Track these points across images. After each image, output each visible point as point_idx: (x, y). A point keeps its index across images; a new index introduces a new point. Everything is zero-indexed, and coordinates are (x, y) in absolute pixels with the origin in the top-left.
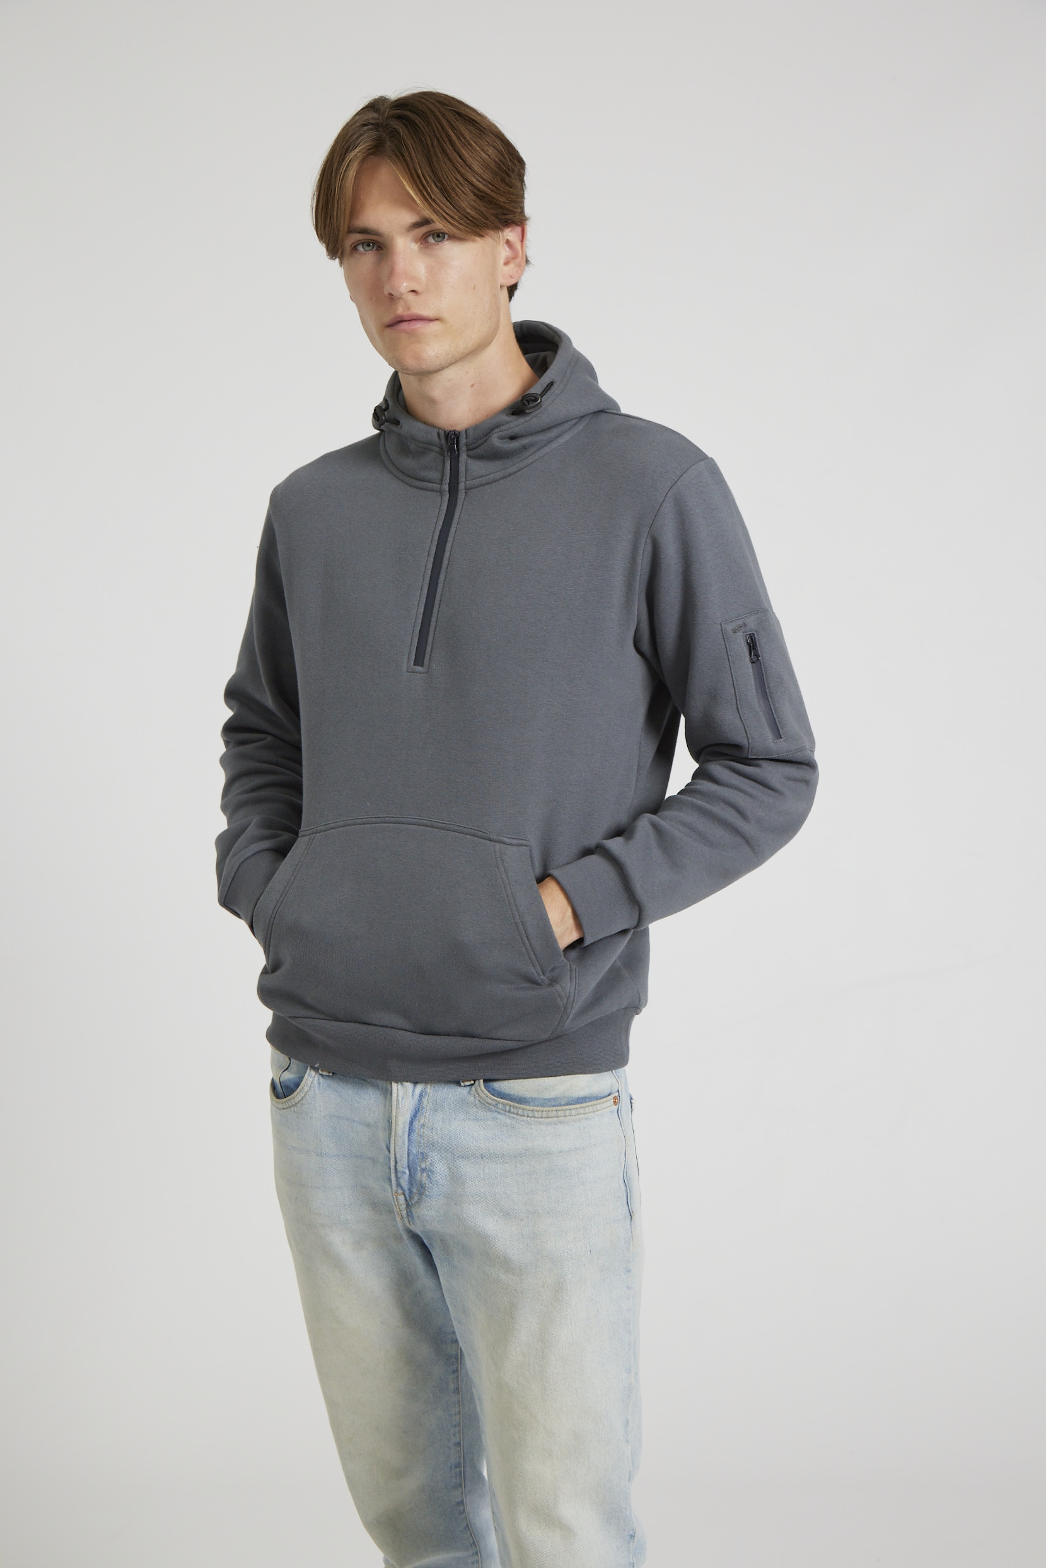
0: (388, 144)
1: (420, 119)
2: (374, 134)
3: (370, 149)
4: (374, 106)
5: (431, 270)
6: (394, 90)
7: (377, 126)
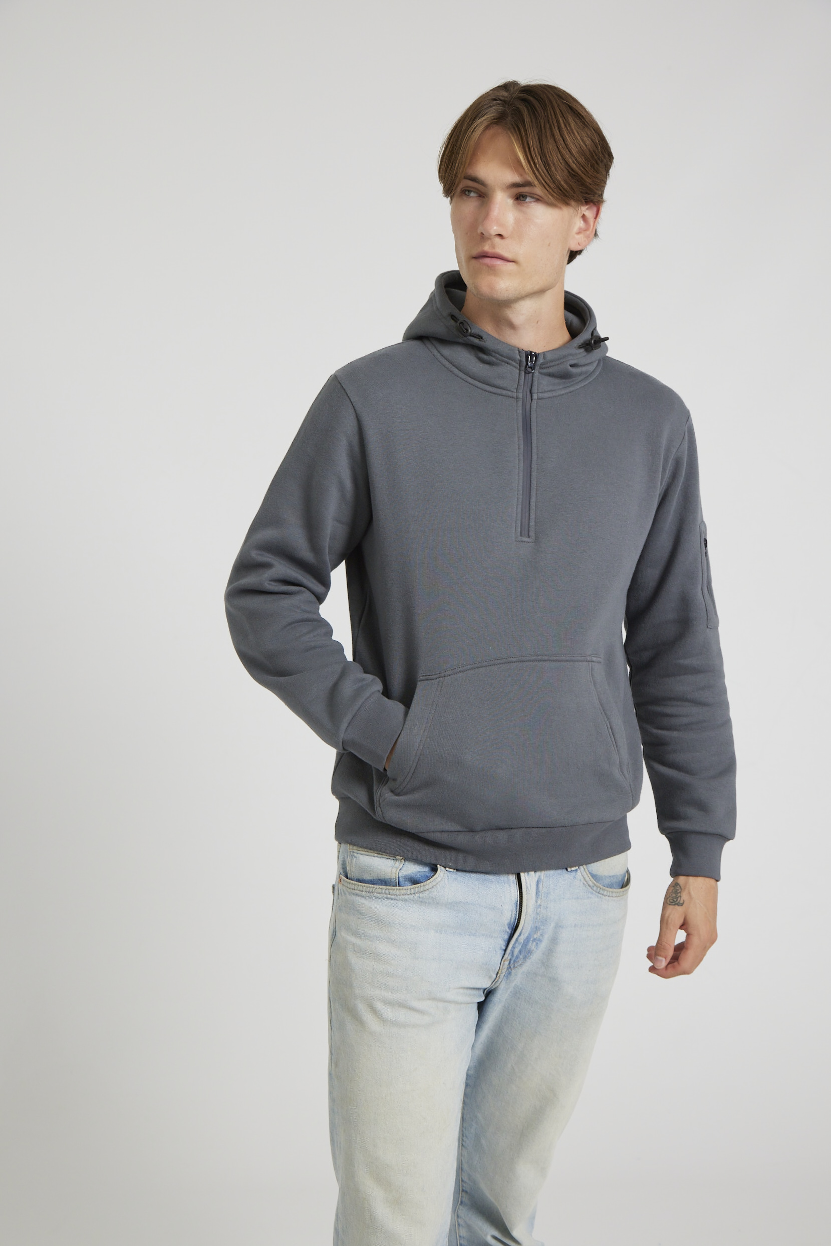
0: (510, 118)
1: (539, 105)
2: (500, 108)
3: (494, 119)
4: (506, 87)
5: (517, 222)
6: (526, 78)
7: (505, 102)
